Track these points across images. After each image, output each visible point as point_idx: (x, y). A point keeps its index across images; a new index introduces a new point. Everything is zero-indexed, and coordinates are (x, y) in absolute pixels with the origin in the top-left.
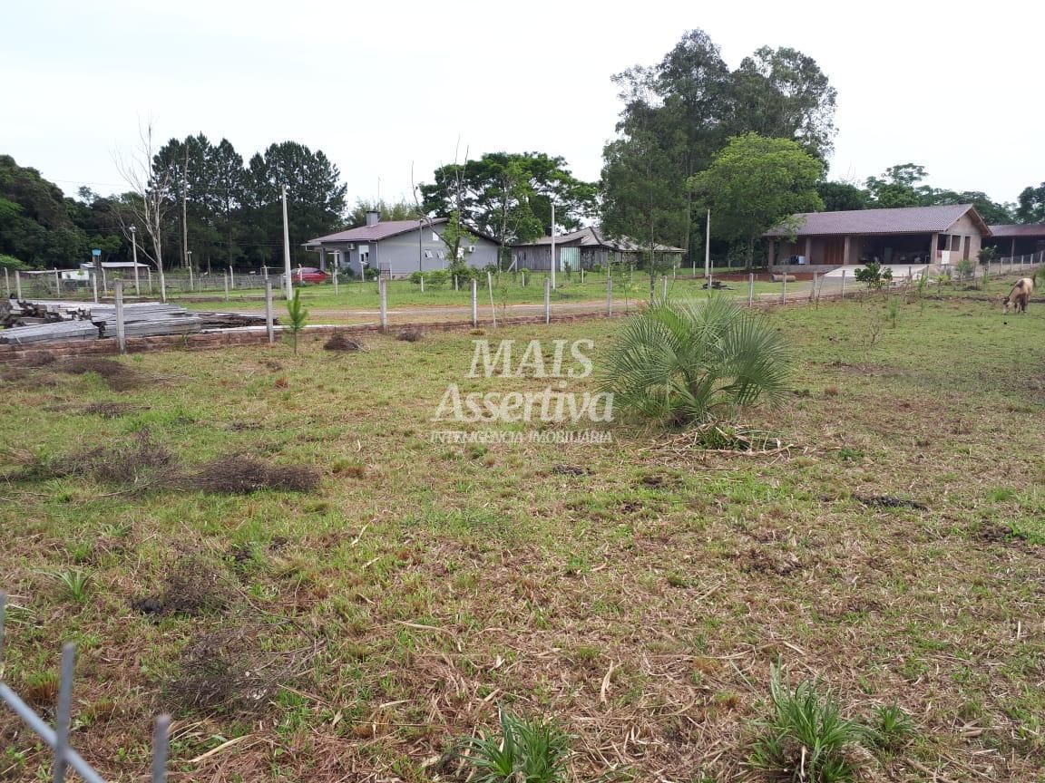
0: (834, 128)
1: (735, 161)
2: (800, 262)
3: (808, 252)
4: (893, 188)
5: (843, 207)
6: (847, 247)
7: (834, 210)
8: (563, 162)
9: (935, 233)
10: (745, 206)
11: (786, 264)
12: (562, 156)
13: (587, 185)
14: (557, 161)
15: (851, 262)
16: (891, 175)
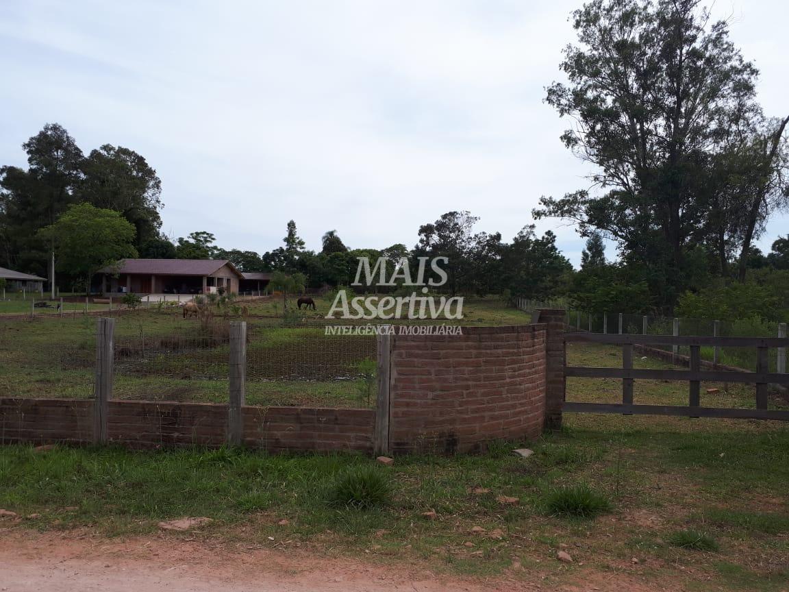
0: (161, 203)
1: (73, 221)
2: (124, 291)
3: (128, 284)
4: (193, 246)
5: (163, 256)
6: (153, 282)
9: (205, 276)
10: (81, 252)
11: (115, 291)
15: (157, 292)
16: (193, 238)
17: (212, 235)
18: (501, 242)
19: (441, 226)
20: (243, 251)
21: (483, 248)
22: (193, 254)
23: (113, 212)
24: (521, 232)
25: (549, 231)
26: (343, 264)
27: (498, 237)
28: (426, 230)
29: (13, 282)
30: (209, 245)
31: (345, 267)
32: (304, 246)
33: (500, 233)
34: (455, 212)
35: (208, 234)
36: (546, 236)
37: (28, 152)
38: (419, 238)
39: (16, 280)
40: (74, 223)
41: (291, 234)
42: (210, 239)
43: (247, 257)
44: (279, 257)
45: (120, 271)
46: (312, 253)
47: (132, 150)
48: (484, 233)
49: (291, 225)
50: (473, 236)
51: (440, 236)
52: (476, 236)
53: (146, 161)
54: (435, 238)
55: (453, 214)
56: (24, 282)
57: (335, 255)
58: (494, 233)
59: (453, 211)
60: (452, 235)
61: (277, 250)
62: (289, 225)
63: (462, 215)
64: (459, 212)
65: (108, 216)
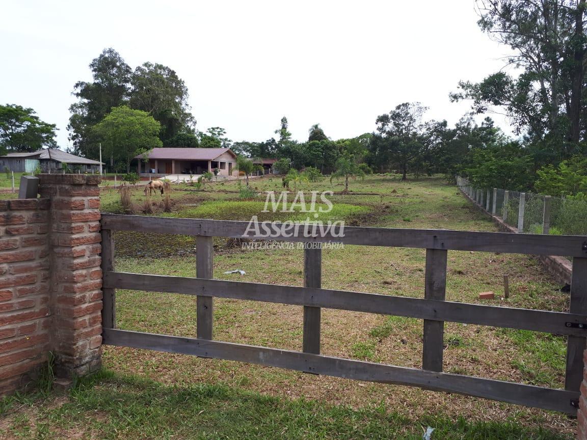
0: (189, 106)
1: (114, 119)
2: (153, 172)
3: (156, 167)
4: (209, 138)
5: (189, 146)
6: (173, 165)
7: (184, 147)
8: (33, 111)
9: (210, 160)
10: (120, 143)
11: (147, 173)
12: (31, 108)
13: (49, 125)
14: (29, 111)
15: (176, 173)
16: (210, 132)
17: (224, 129)
18: (447, 128)
19: (396, 116)
20: (251, 142)
21: (431, 134)
22: (209, 144)
23: (143, 113)
24: (462, 119)
25: (488, 118)
26: (318, 151)
27: (445, 124)
28: (383, 119)
29: (81, 165)
30: (221, 137)
31: (319, 153)
32: (290, 137)
33: (446, 120)
34: (407, 103)
35: (221, 129)
36: (485, 122)
37: (93, 71)
38: (377, 126)
39: (83, 164)
40: (114, 121)
41: (284, 127)
42: (222, 133)
43: (254, 146)
44: (271, 146)
45: (149, 157)
46: (296, 142)
47: (166, 66)
48: (433, 121)
49: (284, 121)
50: (424, 124)
51: (395, 124)
52: (427, 124)
53: (176, 74)
54: (390, 127)
55: (406, 105)
56: (89, 165)
57: (313, 143)
58: (441, 121)
59: (405, 103)
60: (404, 123)
61: (270, 140)
62: (282, 120)
63: (414, 105)
64: (410, 102)
65: (139, 115)
